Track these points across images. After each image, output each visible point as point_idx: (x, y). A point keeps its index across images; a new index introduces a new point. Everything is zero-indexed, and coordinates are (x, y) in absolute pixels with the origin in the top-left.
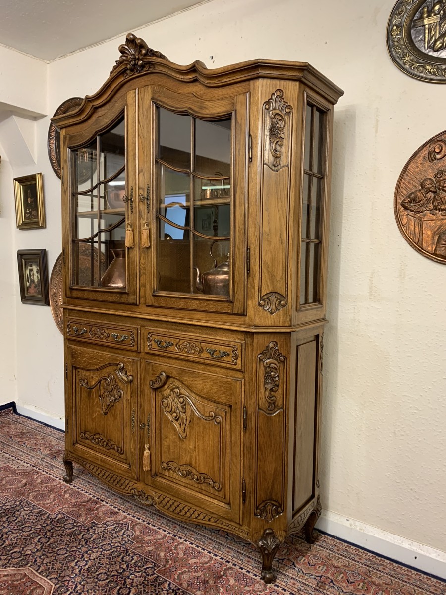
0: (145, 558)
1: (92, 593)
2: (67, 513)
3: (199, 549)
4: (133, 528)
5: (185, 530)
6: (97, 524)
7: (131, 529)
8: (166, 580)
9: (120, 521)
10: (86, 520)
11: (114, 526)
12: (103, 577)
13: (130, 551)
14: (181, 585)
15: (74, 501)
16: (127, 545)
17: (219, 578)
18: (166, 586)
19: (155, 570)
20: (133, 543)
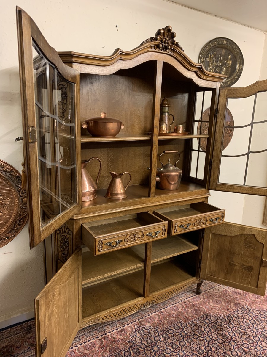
0: (173, 325)
1: (194, 349)
2: (110, 353)
3: (172, 306)
4: (144, 325)
5: (154, 307)
6: (131, 340)
7: (144, 326)
8: (192, 321)
9: (133, 330)
10: (124, 345)
11: (137, 333)
12: (182, 343)
13: (165, 330)
14: (196, 317)
15: (97, 348)
16: (159, 330)
17: (194, 305)
18: (195, 322)
19: (183, 323)
20: (158, 327)
